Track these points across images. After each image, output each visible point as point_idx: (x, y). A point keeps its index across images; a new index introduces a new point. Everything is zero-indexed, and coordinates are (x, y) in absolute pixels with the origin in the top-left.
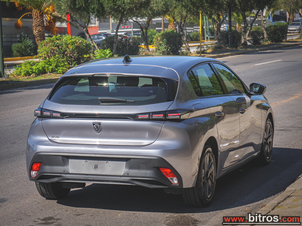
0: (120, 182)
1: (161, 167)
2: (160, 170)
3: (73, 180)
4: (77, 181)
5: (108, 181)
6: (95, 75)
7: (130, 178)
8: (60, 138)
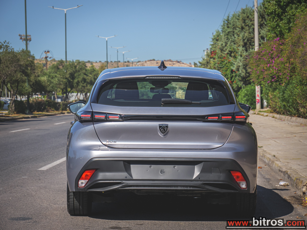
0: (190, 186)
1: (233, 170)
2: (231, 173)
3: (136, 187)
4: (141, 187)
5: (177, 186)
6: (147, 78)
7: (202, 182)
8: (117, 143)
